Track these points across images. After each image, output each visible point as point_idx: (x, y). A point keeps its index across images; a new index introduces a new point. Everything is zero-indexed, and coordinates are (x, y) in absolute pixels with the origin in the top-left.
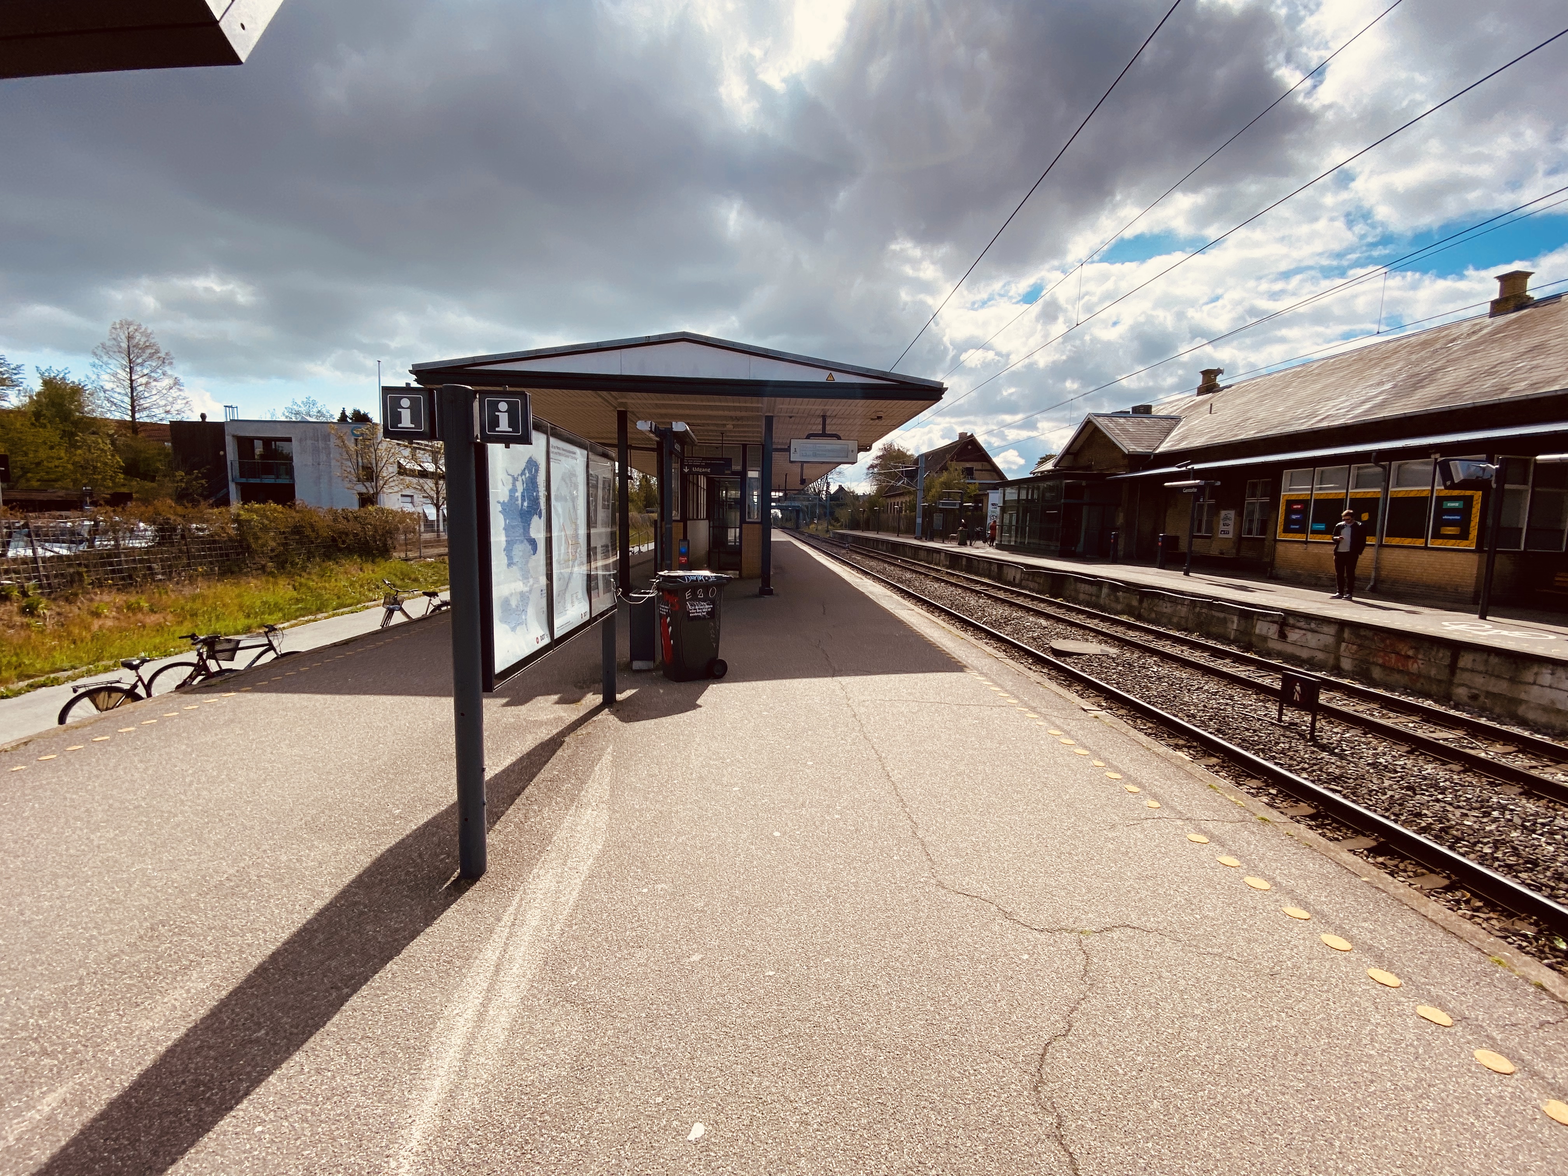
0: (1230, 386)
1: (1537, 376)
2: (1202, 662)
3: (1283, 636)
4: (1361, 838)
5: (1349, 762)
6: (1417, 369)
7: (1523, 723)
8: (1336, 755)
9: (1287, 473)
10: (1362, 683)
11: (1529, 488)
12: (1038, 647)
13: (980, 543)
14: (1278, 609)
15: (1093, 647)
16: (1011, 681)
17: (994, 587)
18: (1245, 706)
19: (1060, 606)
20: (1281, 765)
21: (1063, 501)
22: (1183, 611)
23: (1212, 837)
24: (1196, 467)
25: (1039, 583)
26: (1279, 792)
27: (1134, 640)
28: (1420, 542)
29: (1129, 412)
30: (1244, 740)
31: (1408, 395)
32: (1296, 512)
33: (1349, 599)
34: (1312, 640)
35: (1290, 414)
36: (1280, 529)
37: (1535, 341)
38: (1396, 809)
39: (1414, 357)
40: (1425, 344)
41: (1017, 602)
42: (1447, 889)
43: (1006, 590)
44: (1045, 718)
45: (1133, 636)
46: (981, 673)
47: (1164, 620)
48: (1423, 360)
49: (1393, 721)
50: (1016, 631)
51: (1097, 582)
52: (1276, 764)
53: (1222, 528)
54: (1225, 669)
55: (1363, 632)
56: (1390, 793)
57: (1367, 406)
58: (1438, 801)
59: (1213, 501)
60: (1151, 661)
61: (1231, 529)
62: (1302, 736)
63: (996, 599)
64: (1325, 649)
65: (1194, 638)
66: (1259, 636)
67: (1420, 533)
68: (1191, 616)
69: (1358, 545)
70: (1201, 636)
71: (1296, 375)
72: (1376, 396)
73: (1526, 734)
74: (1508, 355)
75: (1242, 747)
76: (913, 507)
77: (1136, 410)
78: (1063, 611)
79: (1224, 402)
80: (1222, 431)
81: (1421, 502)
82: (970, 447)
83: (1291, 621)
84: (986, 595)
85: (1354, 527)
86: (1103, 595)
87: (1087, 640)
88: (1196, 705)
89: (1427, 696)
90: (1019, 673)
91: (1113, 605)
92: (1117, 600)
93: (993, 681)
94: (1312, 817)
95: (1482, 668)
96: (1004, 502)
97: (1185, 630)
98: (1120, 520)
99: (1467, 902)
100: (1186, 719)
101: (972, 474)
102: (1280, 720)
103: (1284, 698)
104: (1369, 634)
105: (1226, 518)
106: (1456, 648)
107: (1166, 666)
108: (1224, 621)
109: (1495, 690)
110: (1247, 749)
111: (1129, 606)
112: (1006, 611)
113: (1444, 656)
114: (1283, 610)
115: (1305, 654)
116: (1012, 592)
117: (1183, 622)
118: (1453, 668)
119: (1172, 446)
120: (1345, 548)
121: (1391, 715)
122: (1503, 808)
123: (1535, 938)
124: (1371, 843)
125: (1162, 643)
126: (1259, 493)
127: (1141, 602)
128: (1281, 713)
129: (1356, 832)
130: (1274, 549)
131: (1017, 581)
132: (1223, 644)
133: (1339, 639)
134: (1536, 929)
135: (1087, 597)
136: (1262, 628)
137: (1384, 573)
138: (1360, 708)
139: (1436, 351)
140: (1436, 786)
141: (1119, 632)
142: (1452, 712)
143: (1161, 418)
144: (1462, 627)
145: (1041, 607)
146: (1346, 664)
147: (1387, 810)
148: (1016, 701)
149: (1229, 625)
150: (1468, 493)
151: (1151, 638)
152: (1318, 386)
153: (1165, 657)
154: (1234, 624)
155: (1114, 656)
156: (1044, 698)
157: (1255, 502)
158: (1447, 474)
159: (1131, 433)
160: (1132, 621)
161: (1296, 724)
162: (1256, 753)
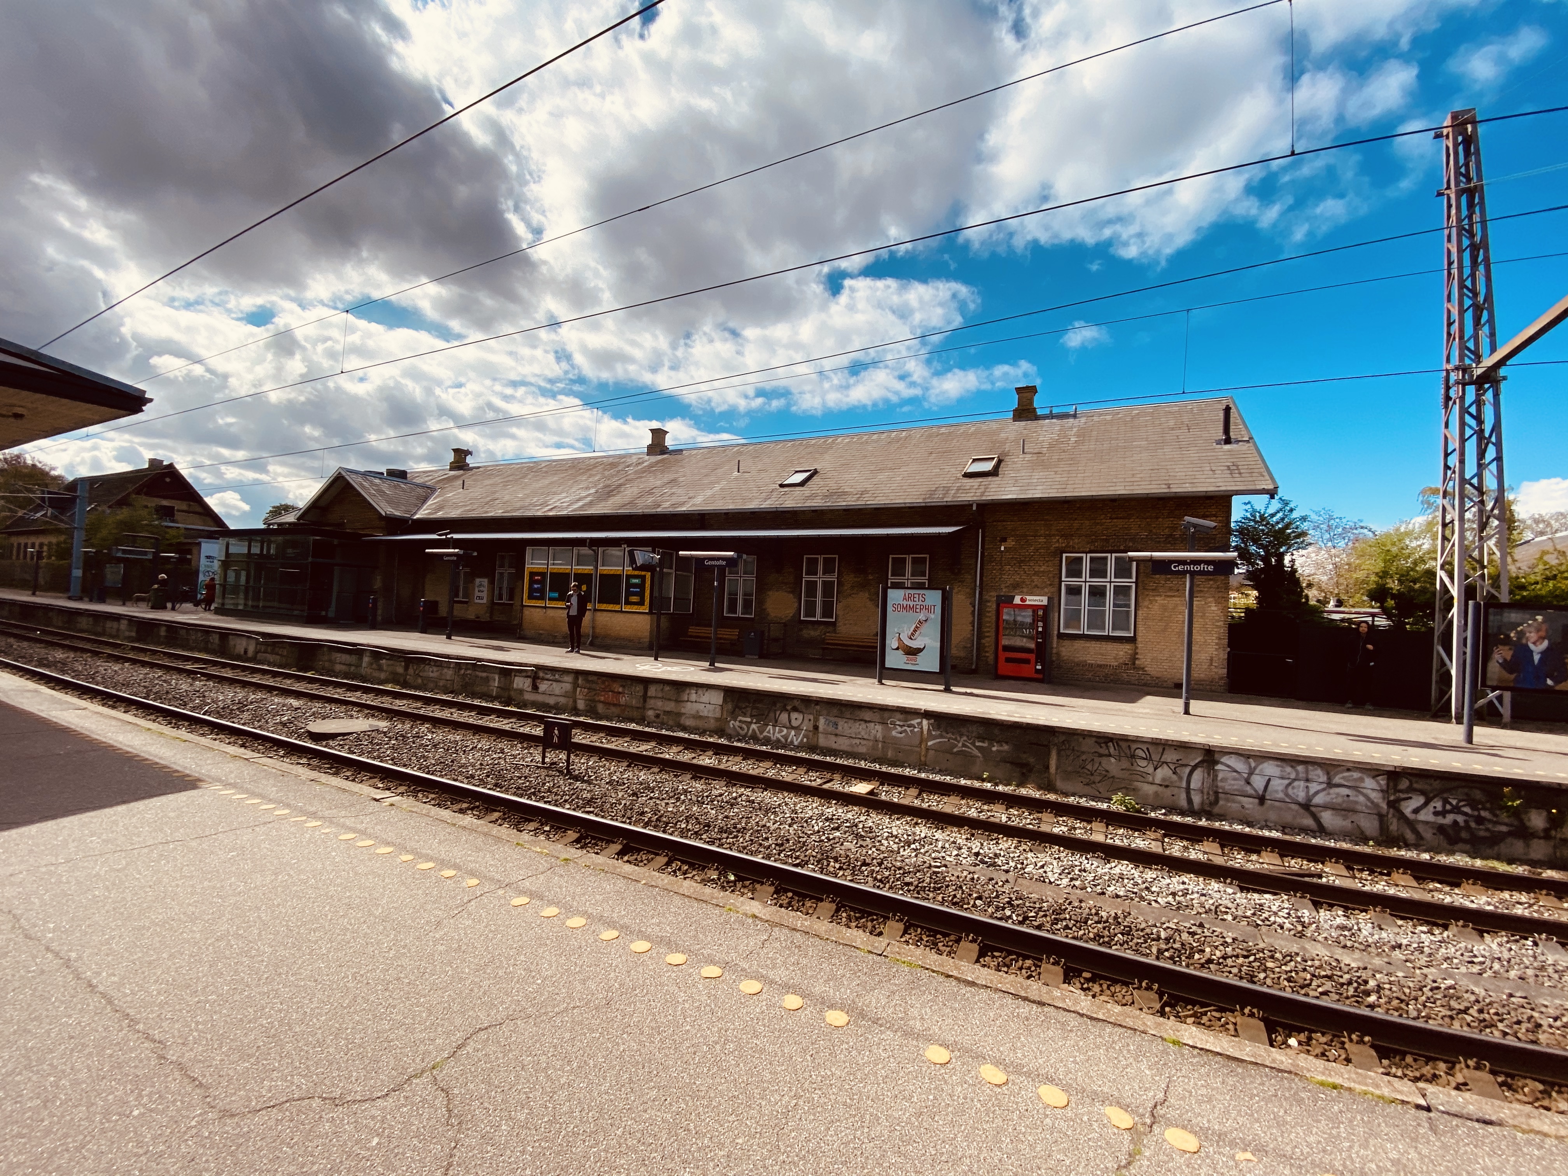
0: (478, 468)
1: (674, 499)
2: (471, 721)
3: (535, 688)
4: (611, 845)
5: (595, 785)
6: (609, 482)
7: (684, 729)
8: (586, 782)
9: (529, 550)
10: (592, 718)
11: (673, 571)
12: (290, 734)
13: (189, 606)
14: (531, 665)
15: (360, 724)
16: (274, 786)
17: (215, 664)
18: (515, 757)
19: (311, 680)
20: (549, 802)
21: (310, 559)
22: (449, 673)
23: (532, 895)
24: (456, 536)
25: (281, 655)
26: (552, 827)
27: (403, 709)
28: (617, 608)
29: (382, 474)
30: (518, 788)
31: (605, 500)
32: (537, 582)
33: (578, 652)
34: (557, 688)
35: (528, 500)
36: (525, 596)
37: (672, 476)
38: (629, 813)
39: (607, 473)
40: (613, 465)
41: (253, 680)
42: (668, 864)
43: (234, 667)
44: (331, 822)
45: (400, 705)
46: (227, 785)
47: (431, 685)
48: (612, 476)
49: (615, 744)
50: (256, 717)
51: (356, 650)
52: (546, 802)
53: (477, 594)
54: (491, 725)
55: (590, 678)
56: (623, 802)
57: (580, 504)
58: (651, 798)
59: (468, 570)
60: (424, 728)
61: (485, 595)
62: (561, 772)
63: (221, 680)
64: (565, 695)
65: (460, 699)
66: (516, 690)
67: (617, 602)
68: (457, 679)
69: (582, 610)
70: (467, 696)
71: (530, 469)
72: (586, 497)
73: (686, 736)
74: (659, 483)
75: (517, 795)
76: (64, 553)
77: (391, 473)
78: (315, 686)
79: (474, 480)
80: (475, 507)
81: (617, 578)
82: (168, 480)
83: (541, 674)
84: (203, 674)
85: (579, 596)
86: (364, 665)
87: (352, 716)
88: (473, 766)
89: (632, 720)
90: (284, 774)
91: (376, 674)
92: (380, 669)
93: (247, 791)
94: (577, 841)
95: (660, 695)
96: (227, 554)
97: (451, 692)
98: (378, 583)
99: (680, 869)
100: (466, 781)
101: (173, 515)
102: (543, 762)
103: (545, 742)
104: (595, 678)
105: (481, 585)
106: (646, 682)
107: (440, 731)
108: (487, 680)
109: (668, 709)
110: (521, 796)
111: (395, 674)
112: (241, 694)
113: (639, 688)
114: (534, 666)
115: (551, 701)
116: (244, 669)
117: (449, 684)
118: (645, 697)
119: (429, 514)
120: (574, 612)
121: (613, 739)
122: (686, 792)
123: (719, 879)
124: (617, 847)
125: (431, 708)
126: (507, 565)
127: (406, 668)
128: (544, 757)
129: (608, 842)
130: (522, 612)
131: (250, 653)
132: (487, 702)
133: (575, 685)
134: (717, 872)
135: (343, 668)
136: (520, 683)
137: (597, 631)
138: (594, 739)
139: (618, 472)
140: (648, 788)
141: (386, 702)
142: (647, 729)
143: (418, 485)
144: (646, 667)
145: (287, 684)
146: (581, 705)
147: (623, 816)
148: (287, 811)
149: (491, 683)
150: (643, 573)
151: (419, 705)
152: (547, 482)
153: (437, 722)
154: (496, 682)
155: (385, 730)
156: (324, 798)
157: (505, 571)
158: (633, 561)
159: (388, 495)
160: (397, 689)
161: (555, 763)
162: (529, 798)
